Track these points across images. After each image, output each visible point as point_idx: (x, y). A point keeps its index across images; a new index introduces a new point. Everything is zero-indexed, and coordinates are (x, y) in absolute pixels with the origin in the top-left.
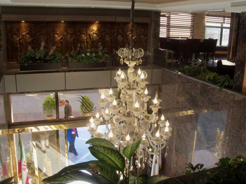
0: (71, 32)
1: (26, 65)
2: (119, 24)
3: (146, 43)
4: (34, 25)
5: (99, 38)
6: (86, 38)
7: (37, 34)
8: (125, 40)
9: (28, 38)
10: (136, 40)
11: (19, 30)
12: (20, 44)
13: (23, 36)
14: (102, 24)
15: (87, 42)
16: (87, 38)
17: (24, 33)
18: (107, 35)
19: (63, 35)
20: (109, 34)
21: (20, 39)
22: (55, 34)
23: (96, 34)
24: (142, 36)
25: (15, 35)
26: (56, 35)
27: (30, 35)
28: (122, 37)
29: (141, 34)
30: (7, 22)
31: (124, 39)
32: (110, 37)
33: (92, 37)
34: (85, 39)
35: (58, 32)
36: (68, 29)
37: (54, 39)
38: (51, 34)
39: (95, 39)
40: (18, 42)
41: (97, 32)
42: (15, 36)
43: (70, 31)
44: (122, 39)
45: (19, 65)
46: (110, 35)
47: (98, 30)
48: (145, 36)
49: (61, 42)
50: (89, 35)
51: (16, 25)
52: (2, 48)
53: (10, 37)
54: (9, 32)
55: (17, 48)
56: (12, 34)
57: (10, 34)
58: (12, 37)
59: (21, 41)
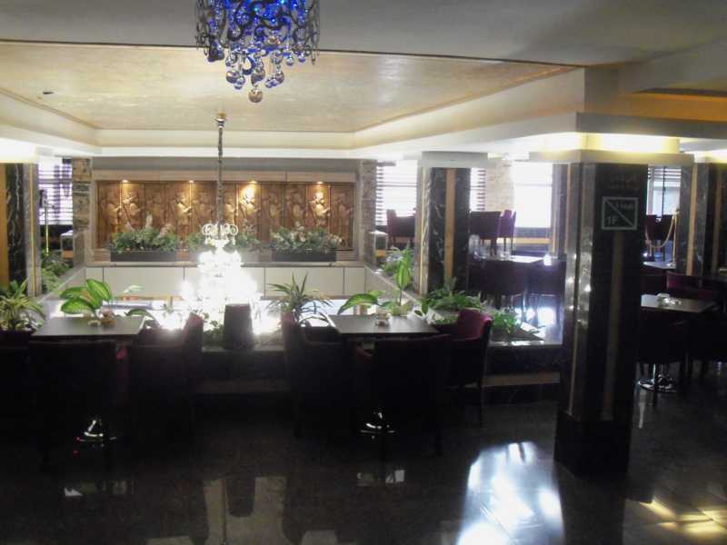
0: (206, 201)
1: (120, 252)
2: (295, 185)
3: (351, 221)
4: (143, 186)
5: (258, 211)
6: (232, 211)
7: (148, 202)
8: (307, 215)
9: (133, 209)
10: (329, 215)
11: (118, 194)
12: (119, 218)
13: (124, 205)
14: (265, 186)
15: (235, 217)
16: (235, 212)
17: (126, 201)
18: (272, 206)
19: (193, 205)
20: (276, 204)
21: (119, 211)
22: (178, 203)
23: (253, 204)
24: (342, 208)
25: (112, 203)
26: (180, 205)
27: (136, 204)
28: (302, 208)
29: (339, 204)
30: (100, 183)
31: (305, 213)
32: (279, 209)
33: (244, 209)
34: (231, 213)
35: (184, 200)
36: (201, 194)
37: (176, 211)
38: (172, 202)
39: (249, 213)
40: (116, 216)
41: (253, 201)
42: (111, 206)
43: (205, 197)
44: (302, 212)
45: (109, 255)
46: (280, 205)
47: (257, 196)
48: (347, 208)
49: (189, 217)
50: (240, 205)
51: (114, 188)
52: (90, 226)
53: (103, 207)
54: (103, 199)
55: (113, 226)
56: (107, 202)
57: (104, 201)
58: (106, 206)
59: (120, 214)
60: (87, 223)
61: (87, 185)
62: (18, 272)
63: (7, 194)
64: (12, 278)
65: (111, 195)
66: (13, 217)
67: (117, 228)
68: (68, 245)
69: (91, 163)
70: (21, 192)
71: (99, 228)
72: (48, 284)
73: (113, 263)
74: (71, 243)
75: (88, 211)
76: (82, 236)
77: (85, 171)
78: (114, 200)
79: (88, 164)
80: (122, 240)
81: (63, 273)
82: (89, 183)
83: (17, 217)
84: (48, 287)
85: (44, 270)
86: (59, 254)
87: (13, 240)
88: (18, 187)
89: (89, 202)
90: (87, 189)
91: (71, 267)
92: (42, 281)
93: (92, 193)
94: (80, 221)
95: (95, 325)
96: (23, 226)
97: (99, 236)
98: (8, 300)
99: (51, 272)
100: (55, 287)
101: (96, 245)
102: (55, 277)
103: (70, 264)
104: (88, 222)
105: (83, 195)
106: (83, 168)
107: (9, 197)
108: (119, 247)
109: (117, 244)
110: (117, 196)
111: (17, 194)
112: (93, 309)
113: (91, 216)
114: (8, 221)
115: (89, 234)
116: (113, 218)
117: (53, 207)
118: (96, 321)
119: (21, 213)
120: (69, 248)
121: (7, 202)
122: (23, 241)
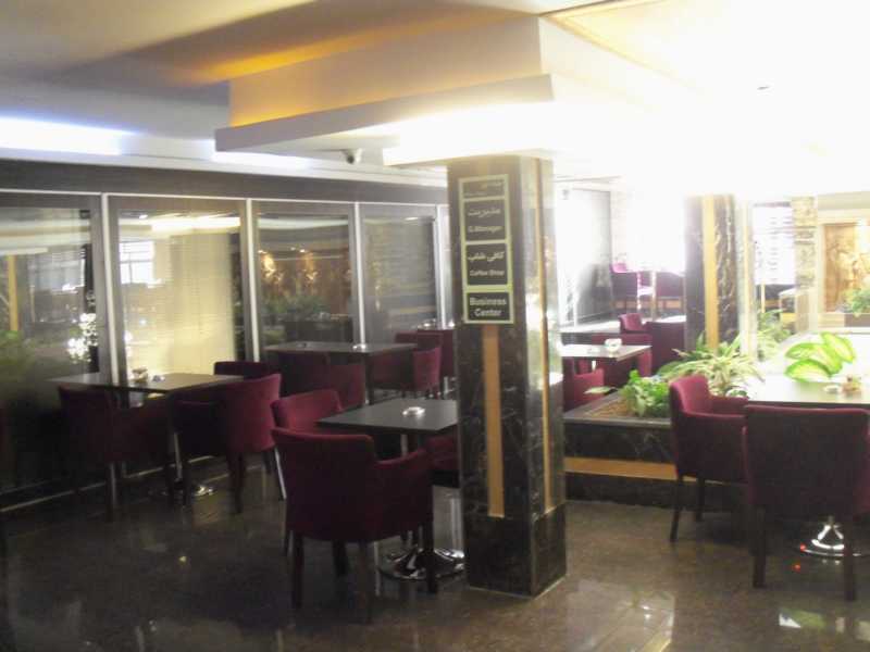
1: (858, 314)
11: (852, 241)
12: (855, 272)
25: (846, 253)
30: (828, 227)
42: (843, 256)
45: (843, 319)
51: (847, 233)
52: (816, 282)
53: (833, 259)
54: (833, 247)
55: (847, 283)
56: (839, 252)
57: (834, 250)
58: (837, 257)
59: (856, 266)
60: (811, 280)
61: (810, 230)
62: (729, 331)
63: (717, 234)
64: (722, 339)
65: (843, 243)
66: (723, 264)
67: (851, 284)
68: (789, 306)
69: (816, 202)
70: (733, 229)
71: (828, 285)
72: (766, 350)
73: (848, 329)
74: (792, 303)
75: (813, 264)
76: (806, 295)
77: (808, 212)
78: (848, 247)
79: (812, 204)
80: (861, 299)
81: (784, 339)
82: (813, 227)
83: (728, 260)
84: (765, 353)
85: (761, 333)
86: (777, 315)
87: (723, 292)
88: (729, 224)
89: (814, 253)
90: (811, 235)
91: (792, 334)
92: (759, 346)
93: (818, 240)
94: (804, 277)
95: (834, 392)
96: (735, 273)
97: (827, 296)
98: (719, 359)
99: (769, 337)
100: (773, 354)
101: (823, 306)
102: (774, 343)
103: (792, 329)
104: (814, 277)
105: (806, 244)
106: (805, 208)
107: (719, 237)
108: (856, 308)
109: (853, 304)
110: (851, 243)
111: (729, 233)
112: (829, 373)
113: (818, 270)
114: (718, 267)
115: (815, 293)
116: (847, 271)
117: (769, 263)
118: (836, 386)
119: (734, 256)
120: (790, 310)
121: (717, 243)
122: (735, 294)
